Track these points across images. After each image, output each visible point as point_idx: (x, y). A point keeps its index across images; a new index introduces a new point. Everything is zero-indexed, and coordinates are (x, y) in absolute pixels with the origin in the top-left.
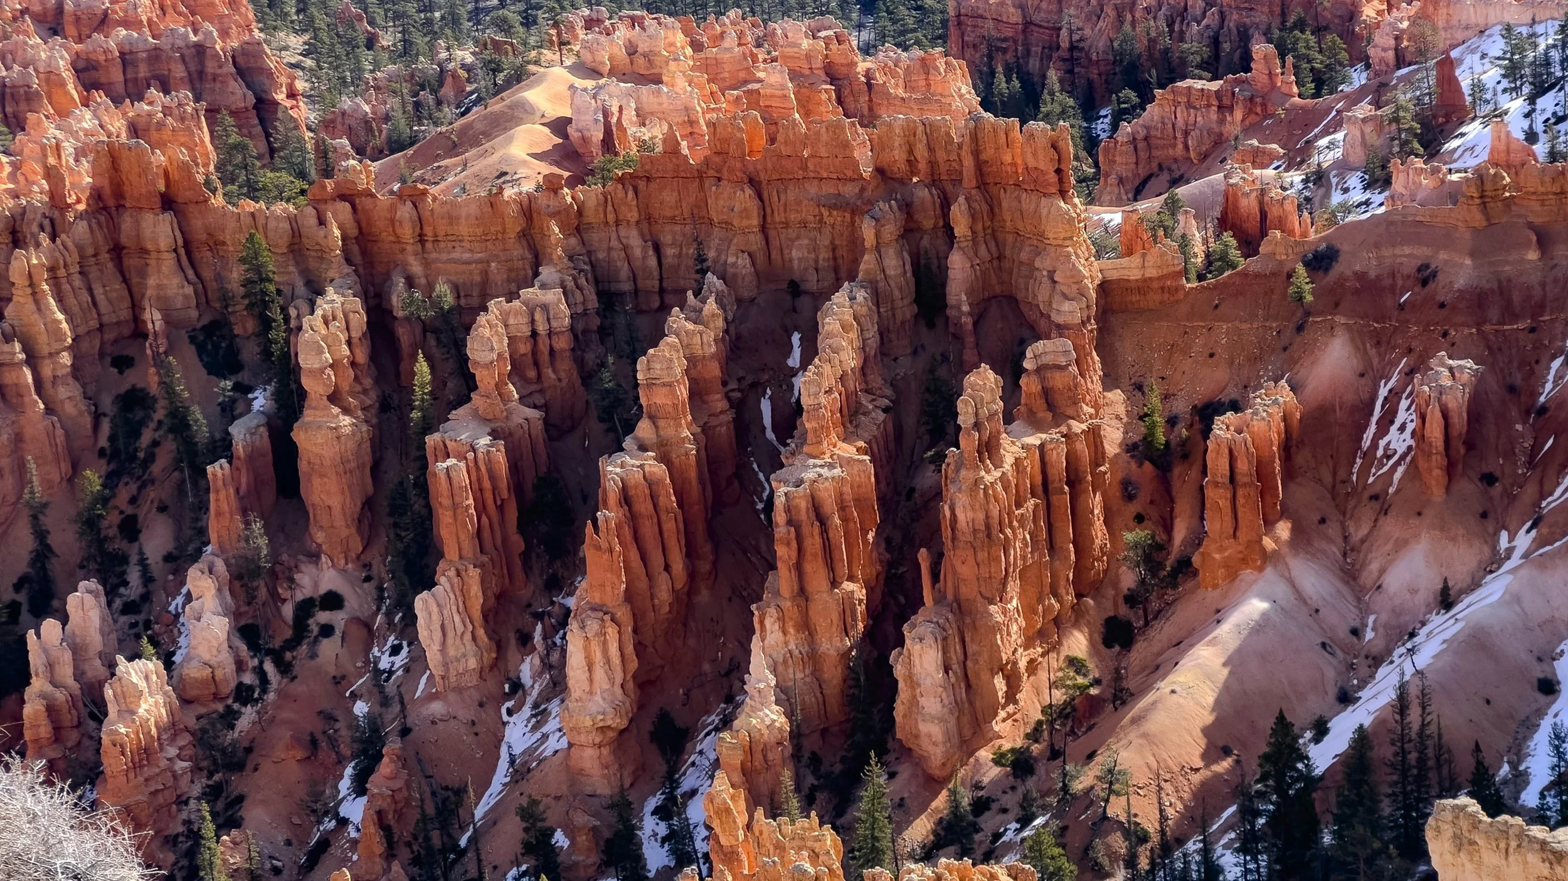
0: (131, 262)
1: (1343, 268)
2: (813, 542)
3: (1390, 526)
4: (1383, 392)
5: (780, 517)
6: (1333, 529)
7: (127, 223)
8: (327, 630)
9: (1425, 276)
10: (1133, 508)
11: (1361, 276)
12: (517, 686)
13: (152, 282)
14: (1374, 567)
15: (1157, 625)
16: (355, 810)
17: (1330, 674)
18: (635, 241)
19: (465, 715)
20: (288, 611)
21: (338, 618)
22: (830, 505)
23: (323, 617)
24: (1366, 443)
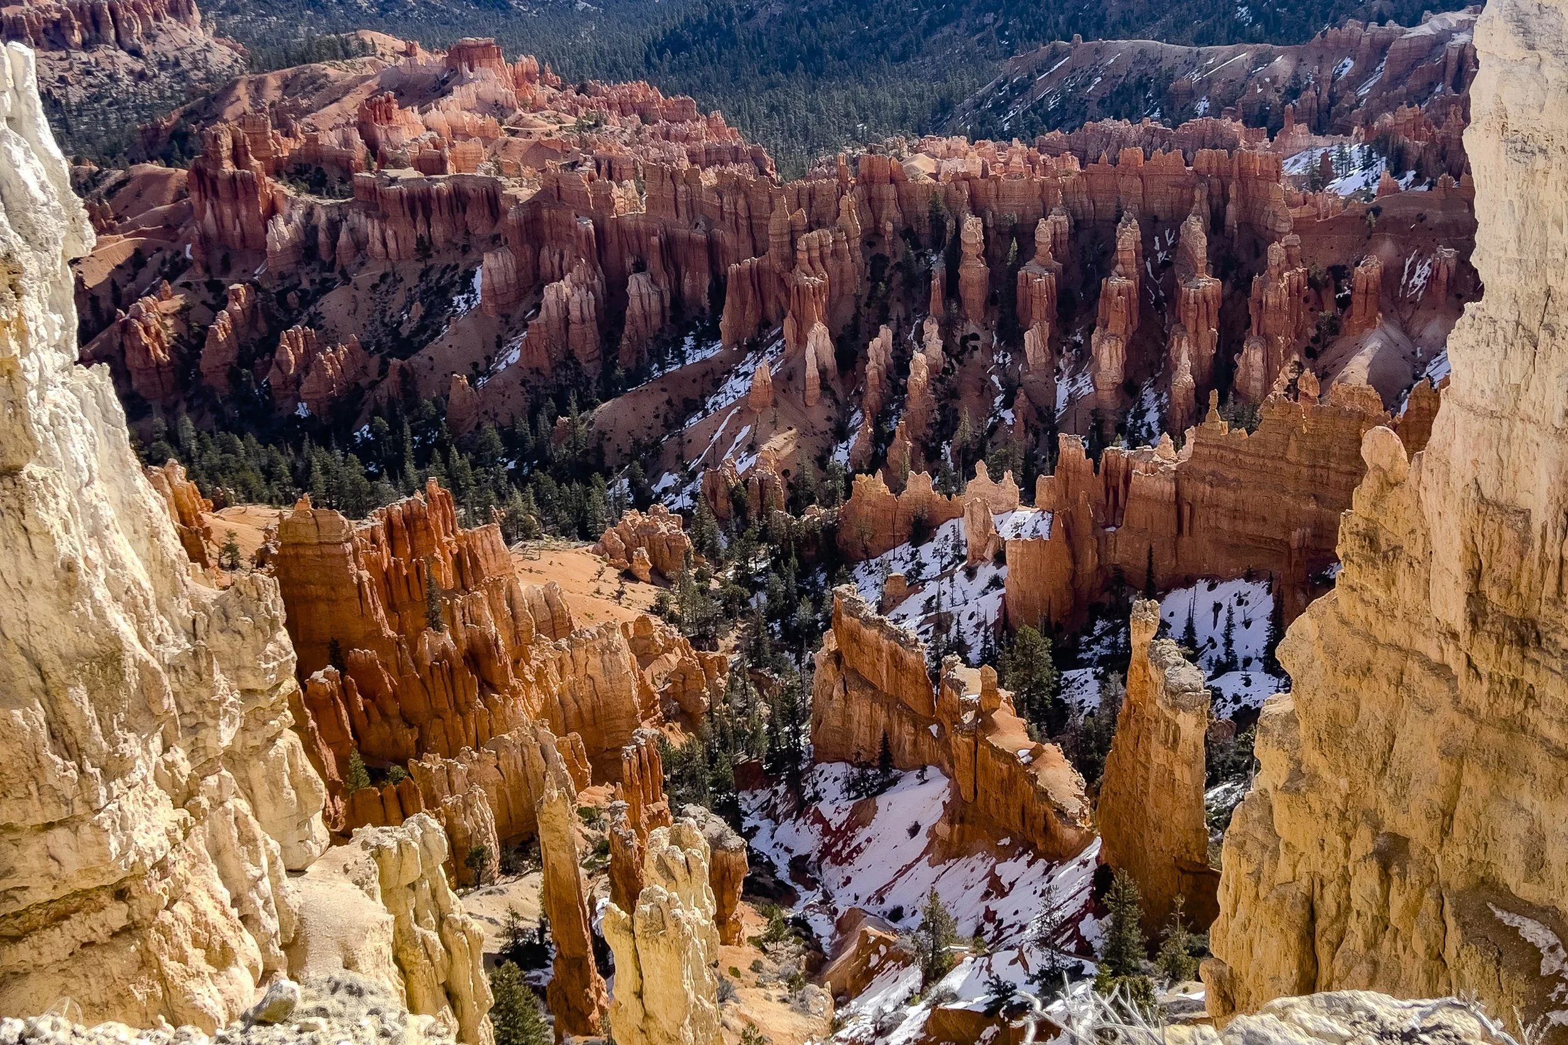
0: (876, 204)
1: (1385, 214)
2: (1203, 310)
3: (1421, 314)
4: (1408, 263)
5: (1192, 301)
6: (1395, 313)
7: (875, 188)
8: (975, 348)
9: (1421, 218)
10: (1308, 306)
11: (1393, 217)
12: (1059, 370)
13: (885, 212)
14: (1417, 329)
15: (1328, 350)
16: (1008, 415)
17: (1409, 369)
18: (1085, 200)
19: (1043, 380)
20: (958, 340)
21: (979, 344)
22: (1209, 297)
23: (973, 343)
24: (1404, 281)
